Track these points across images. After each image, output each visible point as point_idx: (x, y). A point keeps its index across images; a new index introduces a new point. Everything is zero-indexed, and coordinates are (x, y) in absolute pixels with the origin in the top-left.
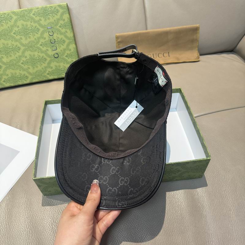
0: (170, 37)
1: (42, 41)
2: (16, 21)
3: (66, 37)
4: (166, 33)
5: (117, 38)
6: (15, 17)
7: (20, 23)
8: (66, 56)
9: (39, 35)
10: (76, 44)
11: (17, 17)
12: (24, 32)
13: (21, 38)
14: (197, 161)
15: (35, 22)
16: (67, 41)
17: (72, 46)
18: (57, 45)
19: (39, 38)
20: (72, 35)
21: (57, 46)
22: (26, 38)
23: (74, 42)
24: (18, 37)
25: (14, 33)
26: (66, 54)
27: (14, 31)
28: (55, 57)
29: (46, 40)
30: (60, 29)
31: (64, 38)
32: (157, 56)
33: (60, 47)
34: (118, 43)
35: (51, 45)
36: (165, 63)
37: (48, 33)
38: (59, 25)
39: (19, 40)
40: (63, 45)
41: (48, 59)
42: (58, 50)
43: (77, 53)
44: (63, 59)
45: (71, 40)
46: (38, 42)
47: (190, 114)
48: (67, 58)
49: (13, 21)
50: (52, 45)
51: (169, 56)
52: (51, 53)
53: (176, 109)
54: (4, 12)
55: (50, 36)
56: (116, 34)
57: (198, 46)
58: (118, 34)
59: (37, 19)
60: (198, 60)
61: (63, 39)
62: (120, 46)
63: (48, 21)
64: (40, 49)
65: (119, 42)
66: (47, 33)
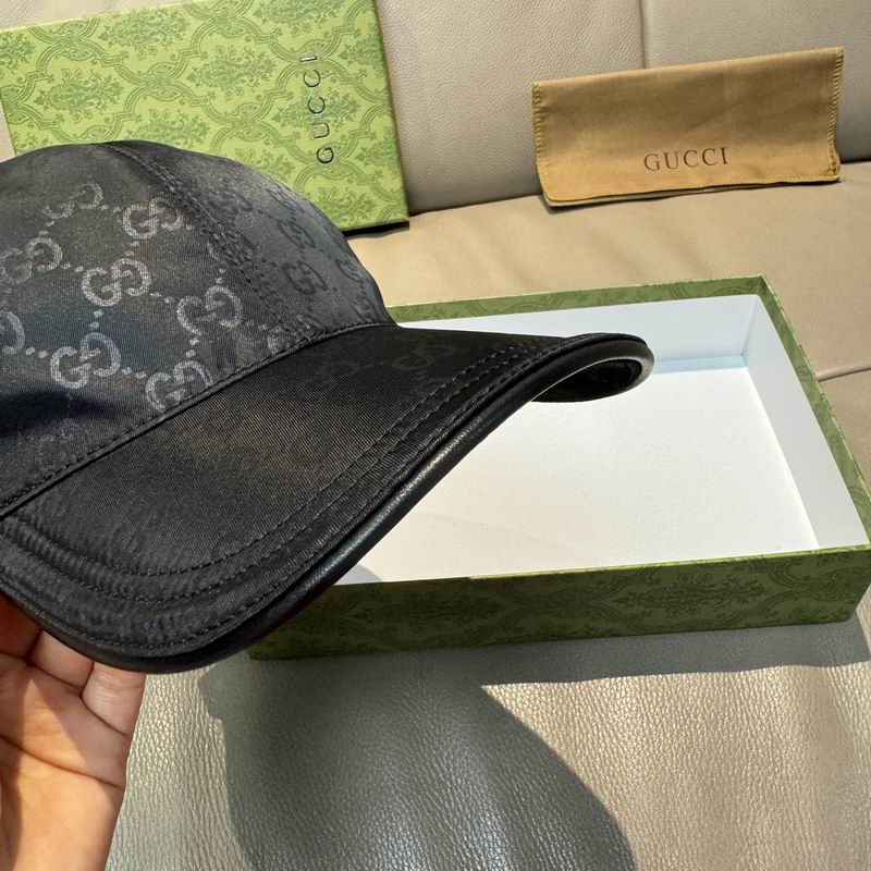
0: (730, 93)
1: (281, 103)
2: (198, 35)
3: (362, 90)
4: (717, 80)
5: (538, 94)
6: (195, 24)
7: (210, 43)
8: (360, 158)
9: (270, 84)
10: (394, 117)
11: (201, 22)
12: (222, 73)
13: (213, 95)
14: (835, 554)
15: (260, 39)
16: (365, 105)
17: (381, 124)
18: (330, 118)
19: (270, 95)
20: (382, 85)
21: (329, 121)
22: (229, 94)
23: (387, 108)
24: (202, 91)
25: (191, 78)
26: (358, 151)
27: (189, 71)
28: (321, 161)
29: (293, 102)
30: (344, 63)
31: (355, 96)
32: (681, 161)
33: (341, 124)
34: (543, 114)
35: (309, 119)
36: (711, 185)
37: (301, 76)
38: (341, 48)
39: (206, 100)
40: (348, 118)
41: (299, 167)
42: (334, 138)
43: (394, 147)
44: (349, 166)
45: (379, 104)
46: (266, 110)
47: (803, 373)
48: (360, 164)
49: (188, 35)
50: (314, 116)
51: (725, 162)
52: (308, 145)
53: (742, 355)
54: (161, 7)
55: (307, 88)
56: (536, 84)
57: (836, 126)
58: (541, 83)
59: (268, 28)
60: (835, 177)
61: (350, 99)
62: (546, 122)
63: (303, 37)
64: (272, 132)
65: (544, 110)
66: (297, 76)
